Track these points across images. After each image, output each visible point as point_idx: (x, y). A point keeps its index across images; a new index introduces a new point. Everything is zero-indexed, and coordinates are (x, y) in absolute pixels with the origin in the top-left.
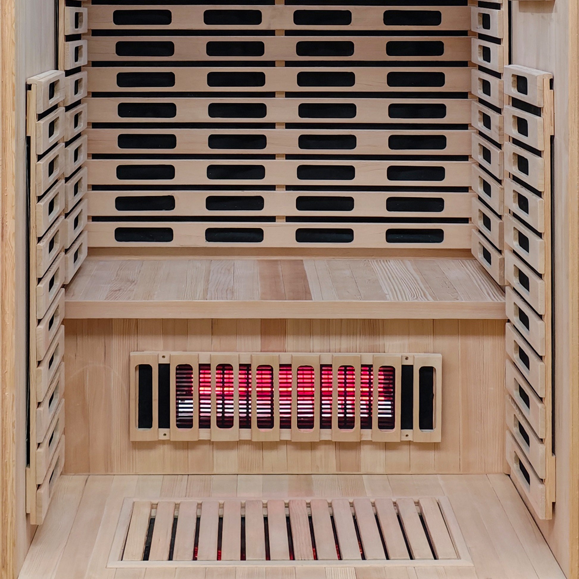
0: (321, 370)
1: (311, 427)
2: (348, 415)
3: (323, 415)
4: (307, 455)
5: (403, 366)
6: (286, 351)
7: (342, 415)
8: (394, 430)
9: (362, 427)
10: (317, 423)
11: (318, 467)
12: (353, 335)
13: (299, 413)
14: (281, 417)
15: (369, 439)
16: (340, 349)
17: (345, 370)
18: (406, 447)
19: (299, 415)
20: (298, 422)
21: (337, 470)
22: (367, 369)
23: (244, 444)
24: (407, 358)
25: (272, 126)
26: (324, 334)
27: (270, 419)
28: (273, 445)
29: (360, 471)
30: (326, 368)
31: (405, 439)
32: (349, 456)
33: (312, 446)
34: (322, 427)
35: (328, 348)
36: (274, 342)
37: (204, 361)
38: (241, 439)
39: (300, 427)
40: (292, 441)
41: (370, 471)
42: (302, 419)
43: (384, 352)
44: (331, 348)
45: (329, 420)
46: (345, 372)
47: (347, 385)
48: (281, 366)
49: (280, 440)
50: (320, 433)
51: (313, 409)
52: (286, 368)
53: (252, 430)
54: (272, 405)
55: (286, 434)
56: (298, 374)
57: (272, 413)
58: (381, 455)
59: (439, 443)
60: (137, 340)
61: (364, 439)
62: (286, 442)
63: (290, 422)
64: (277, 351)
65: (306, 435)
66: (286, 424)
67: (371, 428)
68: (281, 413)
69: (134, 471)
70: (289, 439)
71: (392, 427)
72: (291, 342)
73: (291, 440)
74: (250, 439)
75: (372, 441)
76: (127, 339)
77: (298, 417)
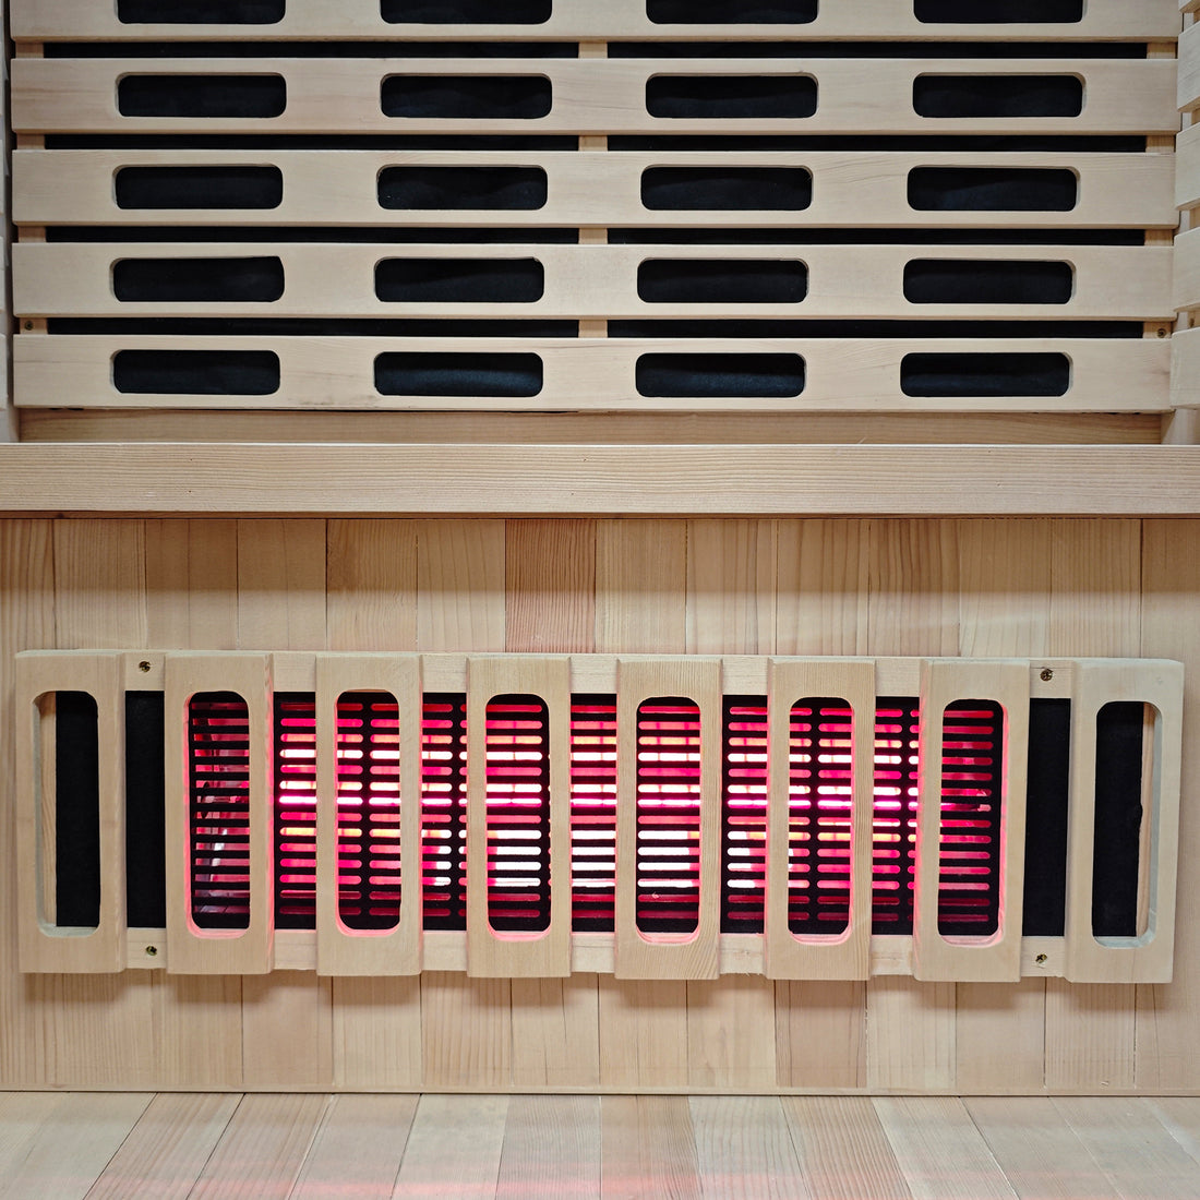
0: (727, 718)
1: (690, 925)
2: (822, 884)
3: (732, 884)
4: (671, 1024)
5: (1035, 704)
6: (598, 648)
7: (803, 884)
8: (997, 938)
9: (878, 928)
10: (710, 910)
11: (709, 1069)
12: (844, 590)
13: (641, 875)
14: (575, 890)
15: (904, 969)
16: (795, 642)
17: (815, 720)
18: (1031, 1000)
19: (643, 883)
20: (640, 906)
21: (779, 1081)
22: (898, 714)
23: (445, 986)
24: (1046, 675)
25: (568, 49)
26: (735, 590)
27: (537, 897)
28: (551, 992)
29: (865, 1086)
30: (745, 712)
31: (1035, 970)
32: (823, 1029)
33: (693, 995)
34: (728, 925)
35: (751, 640)
36: (553, 616)
37: (293, 682)
38: (428, 967)
39: (645, 925)
40: (618, 977)
41: (898, 1086)
42: (655, 896)
43: (959, 655)
44: (761, 639)
45: (755, 900)
46: (815, 728)
47: (822, 774)
48: (577, 699)
49: (572, 973)
50: (720, 949)
51: (694, 859)
52: (594, 708)
53: (468, 936)
54: (544, 843)
55: (594, 952)
56: (641, 733)
57: (544, 874)
58: (943, 1026)
59: (1162, 986)
60: (54, 609)
61: (881, 970)
62: (597, 981)
63: (610, 906)
64: (563, 650)
65: (668, 954)
66: (593, 913)
67: (910, 932)
68: (577, 874)
69: (52, 1080)
70: (608, 970)
71: (989, 927)
72: (614, 617)
73: (613, 974)
74: (460, 968)
75: (912, 977)
76: (16, 607)
77: (640, 890)
